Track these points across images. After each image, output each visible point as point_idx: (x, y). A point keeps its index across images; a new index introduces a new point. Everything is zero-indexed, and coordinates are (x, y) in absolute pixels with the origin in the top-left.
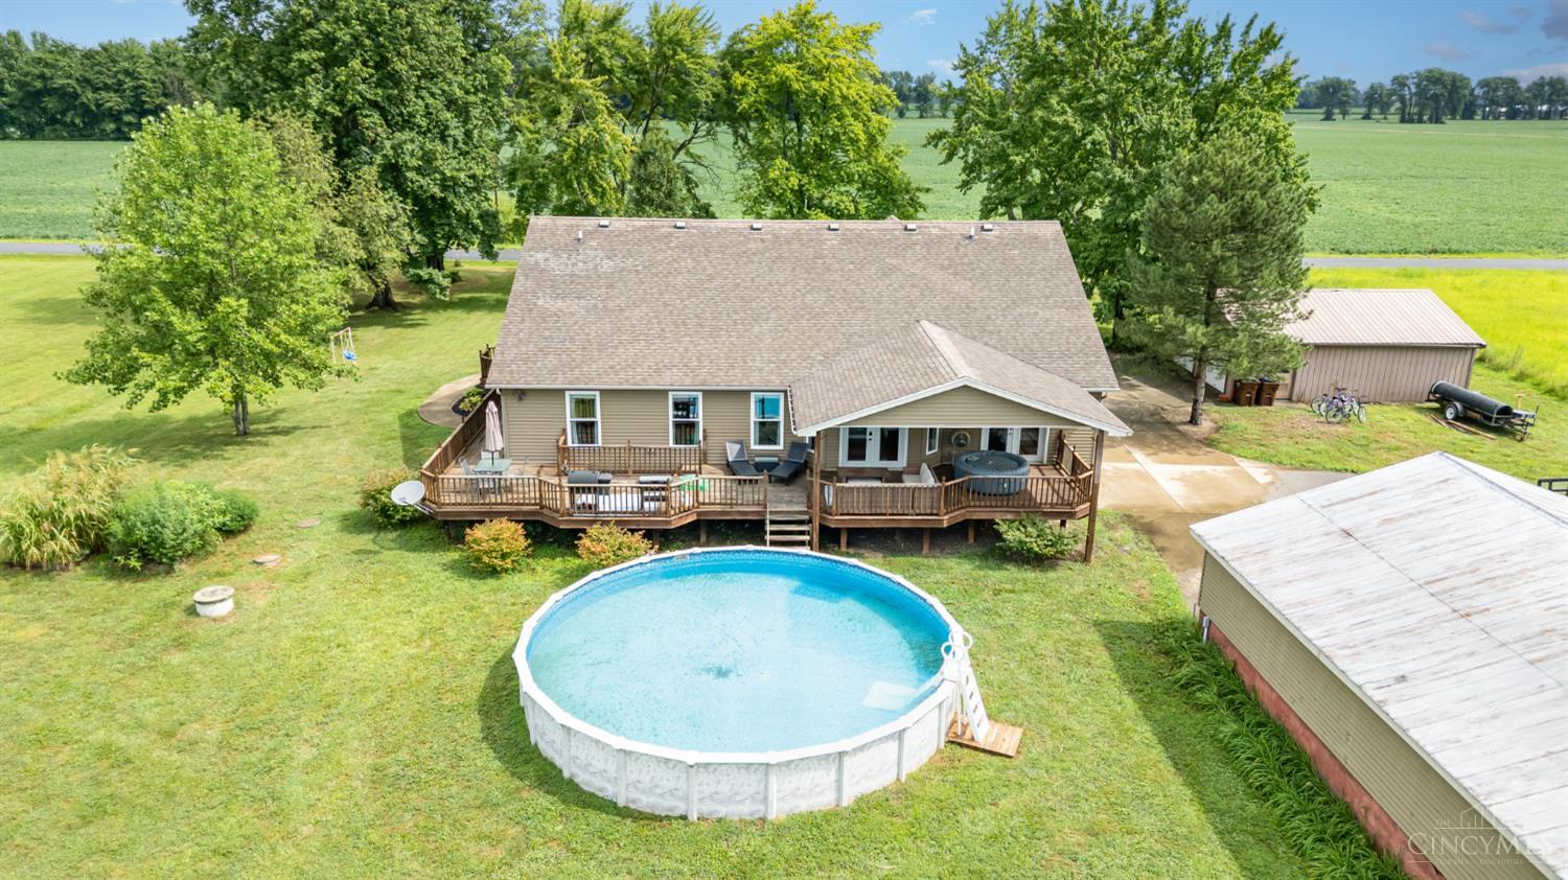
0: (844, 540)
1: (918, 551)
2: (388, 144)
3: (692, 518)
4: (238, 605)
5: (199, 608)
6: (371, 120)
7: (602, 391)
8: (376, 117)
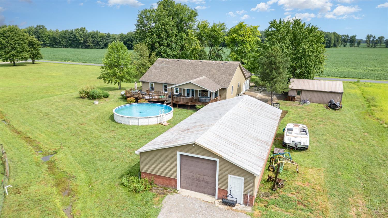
0: (177, 106)
1: (188, 109)
2: (159, 48)
3: (157, 100)
4: (99, 103)
5: (95, 103)
6: (157, 45)
7: (154, 83)
8: (158, 44)
